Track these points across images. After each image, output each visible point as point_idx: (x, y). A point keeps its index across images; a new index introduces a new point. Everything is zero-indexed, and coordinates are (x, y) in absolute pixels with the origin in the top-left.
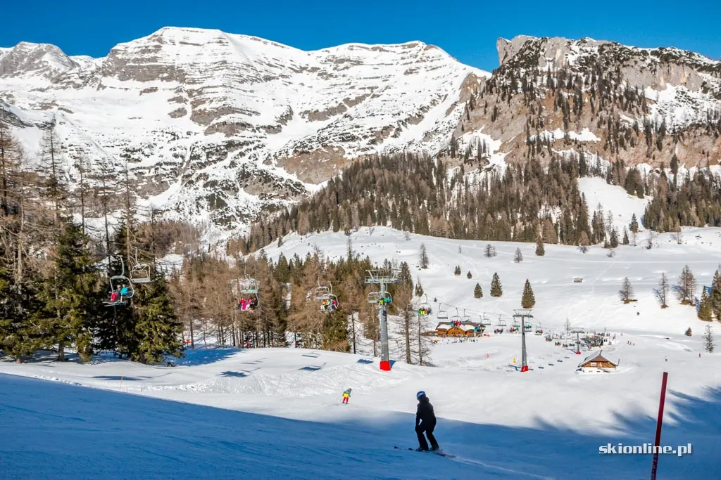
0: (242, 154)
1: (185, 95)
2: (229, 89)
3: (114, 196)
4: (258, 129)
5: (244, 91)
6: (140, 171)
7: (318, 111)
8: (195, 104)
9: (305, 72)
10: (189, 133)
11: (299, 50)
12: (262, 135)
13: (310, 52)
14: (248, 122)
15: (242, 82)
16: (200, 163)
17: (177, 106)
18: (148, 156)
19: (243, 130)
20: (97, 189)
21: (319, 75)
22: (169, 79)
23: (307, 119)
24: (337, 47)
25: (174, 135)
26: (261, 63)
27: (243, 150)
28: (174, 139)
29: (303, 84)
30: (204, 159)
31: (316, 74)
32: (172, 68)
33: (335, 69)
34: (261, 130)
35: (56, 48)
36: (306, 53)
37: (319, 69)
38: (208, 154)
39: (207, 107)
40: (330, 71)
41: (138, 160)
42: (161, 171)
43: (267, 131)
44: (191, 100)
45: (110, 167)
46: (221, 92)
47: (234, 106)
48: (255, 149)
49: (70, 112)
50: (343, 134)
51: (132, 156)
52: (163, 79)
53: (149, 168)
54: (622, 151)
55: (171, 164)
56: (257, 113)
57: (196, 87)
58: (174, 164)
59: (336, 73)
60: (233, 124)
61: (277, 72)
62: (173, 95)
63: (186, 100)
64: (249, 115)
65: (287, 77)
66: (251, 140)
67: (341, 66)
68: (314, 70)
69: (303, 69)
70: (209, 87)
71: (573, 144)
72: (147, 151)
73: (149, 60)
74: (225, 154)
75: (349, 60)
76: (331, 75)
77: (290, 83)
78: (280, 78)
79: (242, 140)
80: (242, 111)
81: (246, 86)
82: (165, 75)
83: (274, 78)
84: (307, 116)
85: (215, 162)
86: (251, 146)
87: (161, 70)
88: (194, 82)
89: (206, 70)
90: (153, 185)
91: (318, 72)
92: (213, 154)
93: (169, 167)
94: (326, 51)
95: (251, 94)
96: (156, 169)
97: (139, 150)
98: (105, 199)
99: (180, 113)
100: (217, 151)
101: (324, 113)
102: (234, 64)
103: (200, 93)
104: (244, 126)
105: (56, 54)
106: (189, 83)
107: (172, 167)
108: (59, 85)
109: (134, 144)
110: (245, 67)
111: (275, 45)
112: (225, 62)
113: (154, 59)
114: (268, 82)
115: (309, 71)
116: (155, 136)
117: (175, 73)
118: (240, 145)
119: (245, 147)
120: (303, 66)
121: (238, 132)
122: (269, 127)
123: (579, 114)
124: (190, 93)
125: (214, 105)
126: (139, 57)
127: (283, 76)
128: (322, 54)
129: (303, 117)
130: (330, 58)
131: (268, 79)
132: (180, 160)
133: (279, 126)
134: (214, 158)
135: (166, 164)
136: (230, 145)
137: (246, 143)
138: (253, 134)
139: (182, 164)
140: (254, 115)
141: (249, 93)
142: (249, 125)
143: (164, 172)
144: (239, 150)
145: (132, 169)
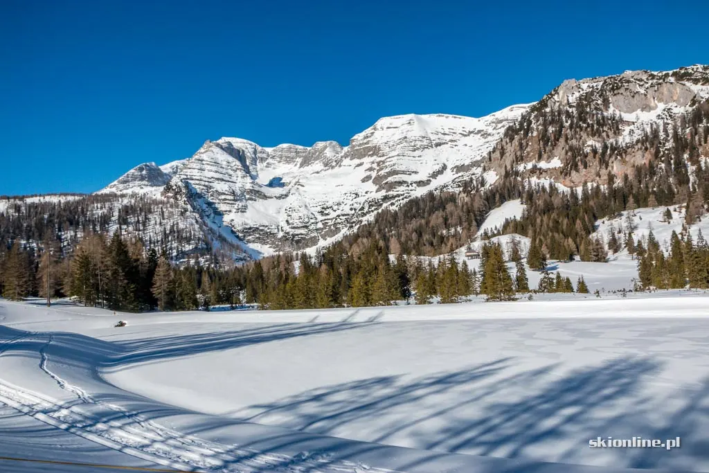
0: (392, 204)
1: (375, 166)
2: (402, 157)
3: (304, 239)
4: (411, 184)
5: (414, 157)
6: (326, 221)
7: (464, 165)
8: (378, 171)
9: (472, 135)
10: (366, 193)
11: (473, 118)
12: (413, 188)
13: (480, 118)
14: (405, 180)
15: (414, 151)
16: (363, 213)
17: (368, 173)
18: (335, 211)
19: (399, 186)
20: (294, 235)
21: (482, 135)
22: (372, 155)
23: (454, 173)
24: (501, 111)
25: (356, 194)
26: (437, 133)
27: (394, 201)
28: (356, 198)
29: (466, 145)
30: (366, 210)
31: (480, 135)
32: (375, 147)
33: (494, 128)
34: (414, 185)
35: (334, 143)
36: (477, 119)
37: (482, 131)
38: (370, 206)
39: (382, 173)
40: (490, 130)
41: (328, 214)
42: (339, 221)
43: (417, 185)
44: (378, 168)
45: (306, 220)
46: (394, 160)
47: (398, 169)
48: (403, 199)
49: (303, 186)
50: (460, 182)
51: (325, 212)
52: (369, 155)
53: (332, 219)
54: (574, 173)
55: (346, 215)
56: (416, 172)
57: (383, 159)
58: (348, 215)
59: (494, 132)
60: (392, 182)
61: (448, 138)
62: (369, 166)
63: (375, 169)
64: (409, 174)
65: (455, 141)
66: (402, 193)
67: (500, 125)
68: (479, 132)
69: (470, 133)
70: (389, 158)
71: (538, 172)
72: (335, 208)
73: (366, 143)
74: (381, 205)
75: (507, 120)
76: (489, 135)
77: (456, 146)
78: (450, 143)
79: (395, 193)
80: (404, 173)
81: (417, 153)
82: (371, 152)
83: (444, 143)
84: (455, 170)
85: (372, 211)
86: (401, 197)
87: (369, 149)
88: (383, 156)
89: (393, 145)
90: (331, 230)
91: (482, 133)
92: (372, 206)
93: (344, 218)
94: (494, 115)
95: (420, 158)
96: (336, 219)
97: (331, 207)
98: (298, 242)
99: (368, 178)
100: (376, 203)
101: (468, 166)
102: (413, 138)
103: (384, 162)
104: (401, 183)
105: (334, 147)
106: (380, 157)
107: (346, 217)
108: (327, 168)
109: (329, 204)
110: (420, 139)
111: (455, 117)
112: (406, 137)
113: (367, 143)
114: (438, 147)
115: (475, 134)
116: (345, 197)
117: (375, 151)
118: (394, 197)
119: (397, 199)
120: (471, 130)
121: (395, 188)
122: (420, 182)
123: (554, 146)
124: (378, 164)
125: (387, 170)
126: (361, 142)
127: (451, 141)
128: (489, 118)
129: (453, 171)
130: (494, 120)
131: (438, 145)
132: (353, 212)
133: (428, 180)
134: (373, 208)
135: (343, 215)
136: (386, 198)
137: (398, 196)
138: (407, 188)
139: (353, 215)
140: (413, 175)
141: (417, 158)
142: (405, 182)
143: (340, 221)
144: (392, 201)
145: (321, 221)
